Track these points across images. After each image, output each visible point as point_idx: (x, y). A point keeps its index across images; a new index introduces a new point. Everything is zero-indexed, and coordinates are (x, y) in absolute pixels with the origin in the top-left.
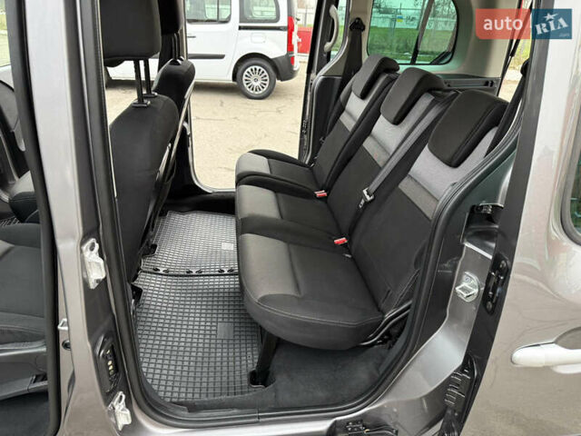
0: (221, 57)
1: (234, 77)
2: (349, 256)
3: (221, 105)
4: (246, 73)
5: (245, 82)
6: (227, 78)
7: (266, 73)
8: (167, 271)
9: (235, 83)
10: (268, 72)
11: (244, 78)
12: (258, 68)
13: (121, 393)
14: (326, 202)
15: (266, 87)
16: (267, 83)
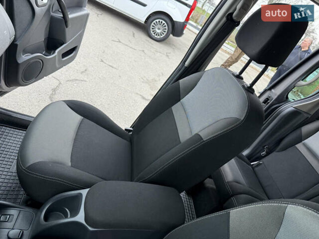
0: (144, 5)
1: (146, 21)
3: (133, 36)
5: (151, 27)
6: (142, 19)
9: (145, 25)
10: (168, 27)
11: (152, 24)
12: (164, 22)
15: (163, 35)
16: (165, 33)
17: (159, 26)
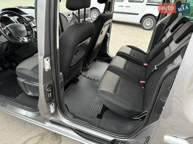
0: (138, 14)
1: (141, 22)
2: (144, 88)
3: (133, 31)
4: (145, 21)
5: (144, 24)
6: (138, 22)
7: (152, 21)
8: (88, 77)
9: (141, 24)
10: (153, 21)
11: (144, 22)
12: (150, 19)
13: (53, 103)
14: (146, 68)
15: (151, 26)
16: (152, 25)
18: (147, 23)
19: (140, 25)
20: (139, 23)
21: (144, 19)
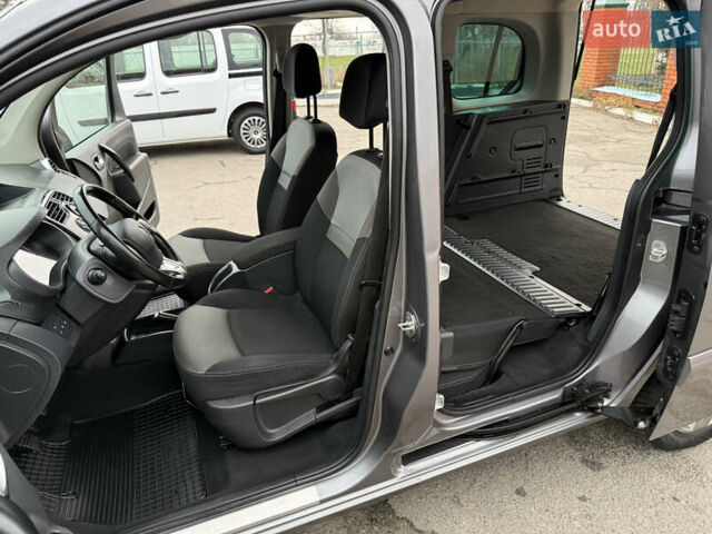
0: (212, 111)
1: (230, 132)
3: (223, 165)
6: (222, 134)
9: (232, 139)
11: (242, 131)
12: (257, 118)
17: (253, 129)
18: (251, 132)
19: (232, 144)
20: (227, 138)
21: (238, 121)
